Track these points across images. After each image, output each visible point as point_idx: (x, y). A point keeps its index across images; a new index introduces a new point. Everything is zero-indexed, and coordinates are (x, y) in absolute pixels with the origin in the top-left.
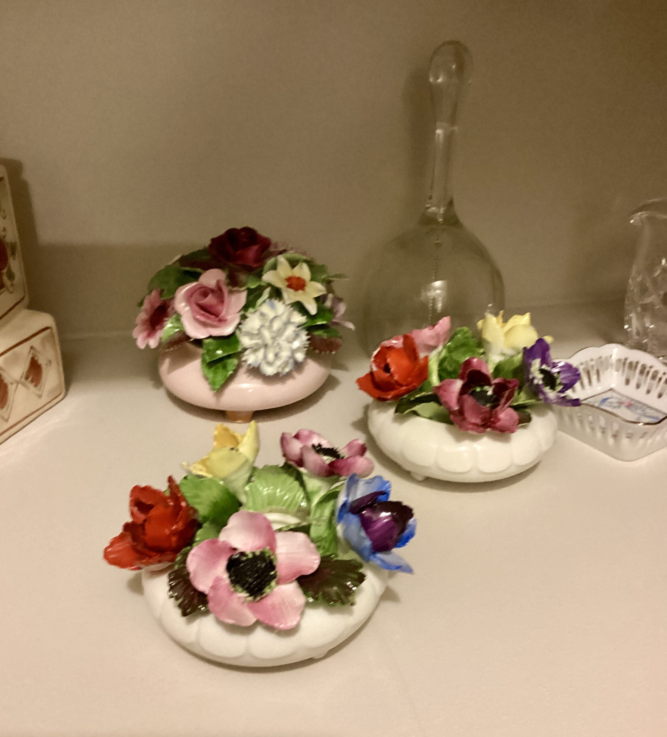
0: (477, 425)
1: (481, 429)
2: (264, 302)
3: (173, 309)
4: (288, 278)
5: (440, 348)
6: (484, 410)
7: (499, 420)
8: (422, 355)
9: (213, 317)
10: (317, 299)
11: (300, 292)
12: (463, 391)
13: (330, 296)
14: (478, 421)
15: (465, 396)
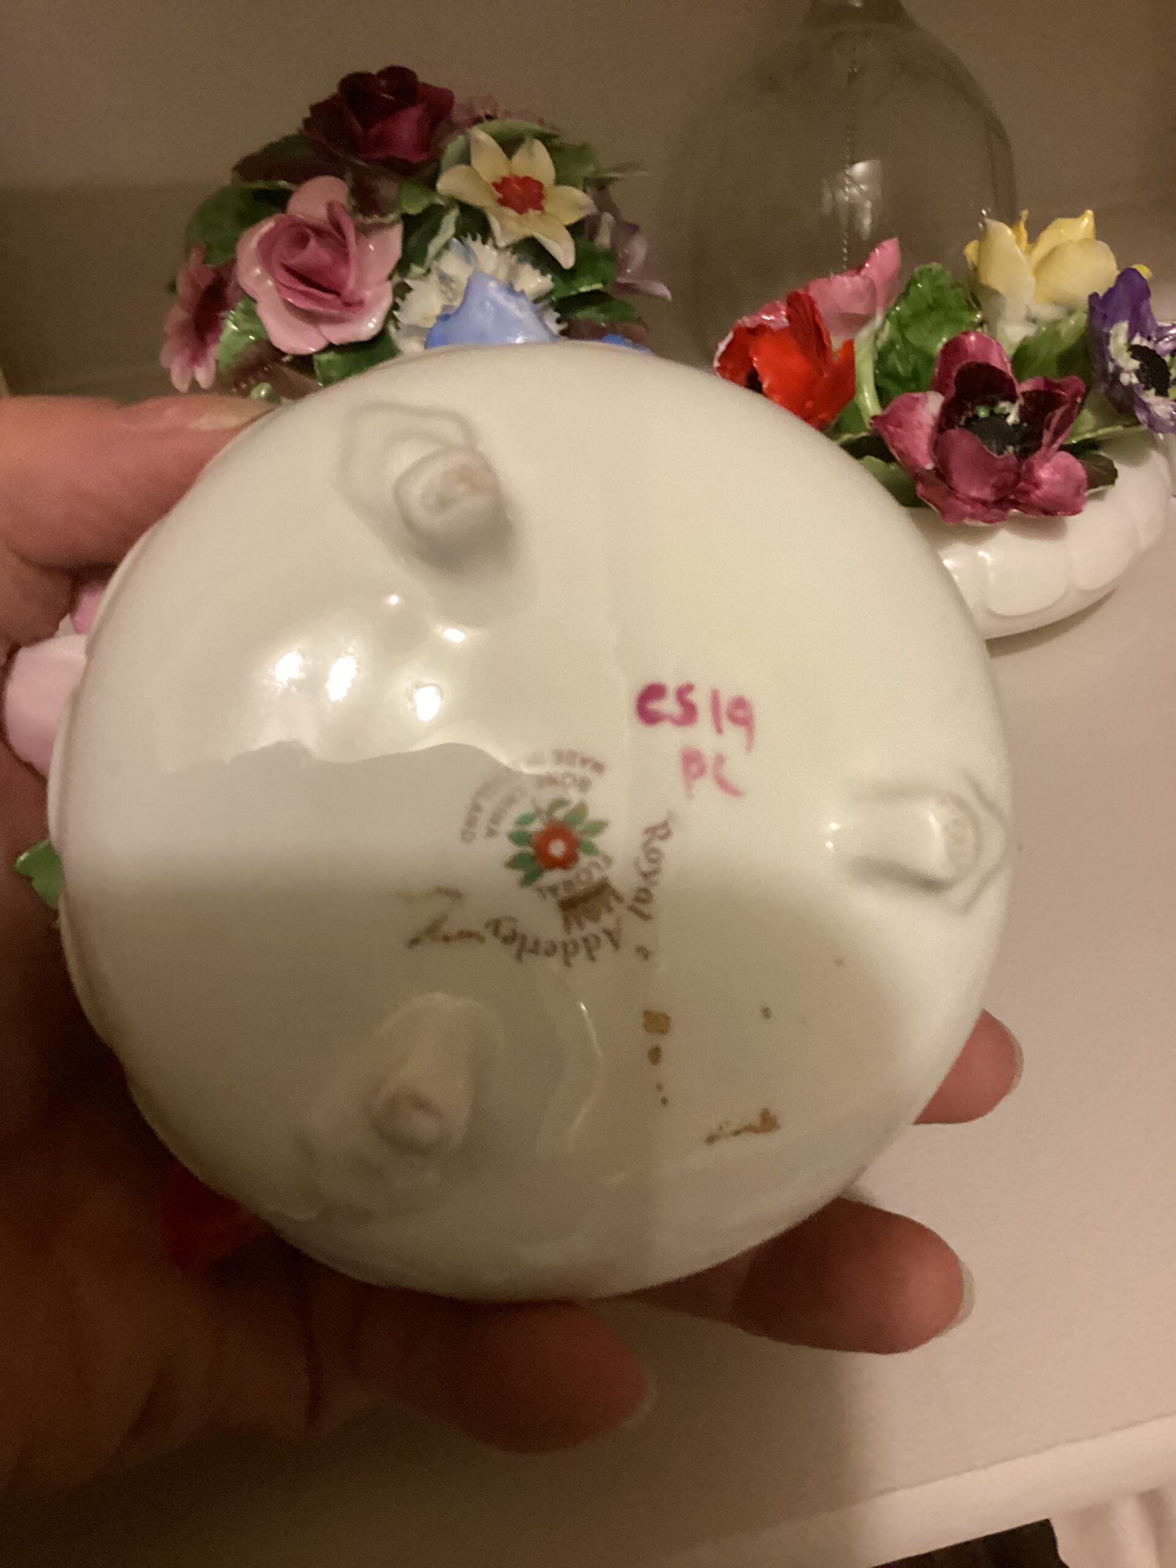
0: (984, 503)
1: (995, 511)
2: (447, 246)
3: (238, 287)
4: (499, 181)
5: (879, 319)
6: (1000, 465)
7: (1037, 485)
8: (836, 343)
9: (329, 297)
10: (575, 230)
11: (532, 213)
12: (946, 420)
13: (608, 218)
14: (987, 494)
15: (954, 433)
